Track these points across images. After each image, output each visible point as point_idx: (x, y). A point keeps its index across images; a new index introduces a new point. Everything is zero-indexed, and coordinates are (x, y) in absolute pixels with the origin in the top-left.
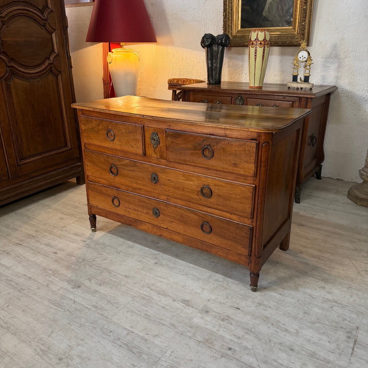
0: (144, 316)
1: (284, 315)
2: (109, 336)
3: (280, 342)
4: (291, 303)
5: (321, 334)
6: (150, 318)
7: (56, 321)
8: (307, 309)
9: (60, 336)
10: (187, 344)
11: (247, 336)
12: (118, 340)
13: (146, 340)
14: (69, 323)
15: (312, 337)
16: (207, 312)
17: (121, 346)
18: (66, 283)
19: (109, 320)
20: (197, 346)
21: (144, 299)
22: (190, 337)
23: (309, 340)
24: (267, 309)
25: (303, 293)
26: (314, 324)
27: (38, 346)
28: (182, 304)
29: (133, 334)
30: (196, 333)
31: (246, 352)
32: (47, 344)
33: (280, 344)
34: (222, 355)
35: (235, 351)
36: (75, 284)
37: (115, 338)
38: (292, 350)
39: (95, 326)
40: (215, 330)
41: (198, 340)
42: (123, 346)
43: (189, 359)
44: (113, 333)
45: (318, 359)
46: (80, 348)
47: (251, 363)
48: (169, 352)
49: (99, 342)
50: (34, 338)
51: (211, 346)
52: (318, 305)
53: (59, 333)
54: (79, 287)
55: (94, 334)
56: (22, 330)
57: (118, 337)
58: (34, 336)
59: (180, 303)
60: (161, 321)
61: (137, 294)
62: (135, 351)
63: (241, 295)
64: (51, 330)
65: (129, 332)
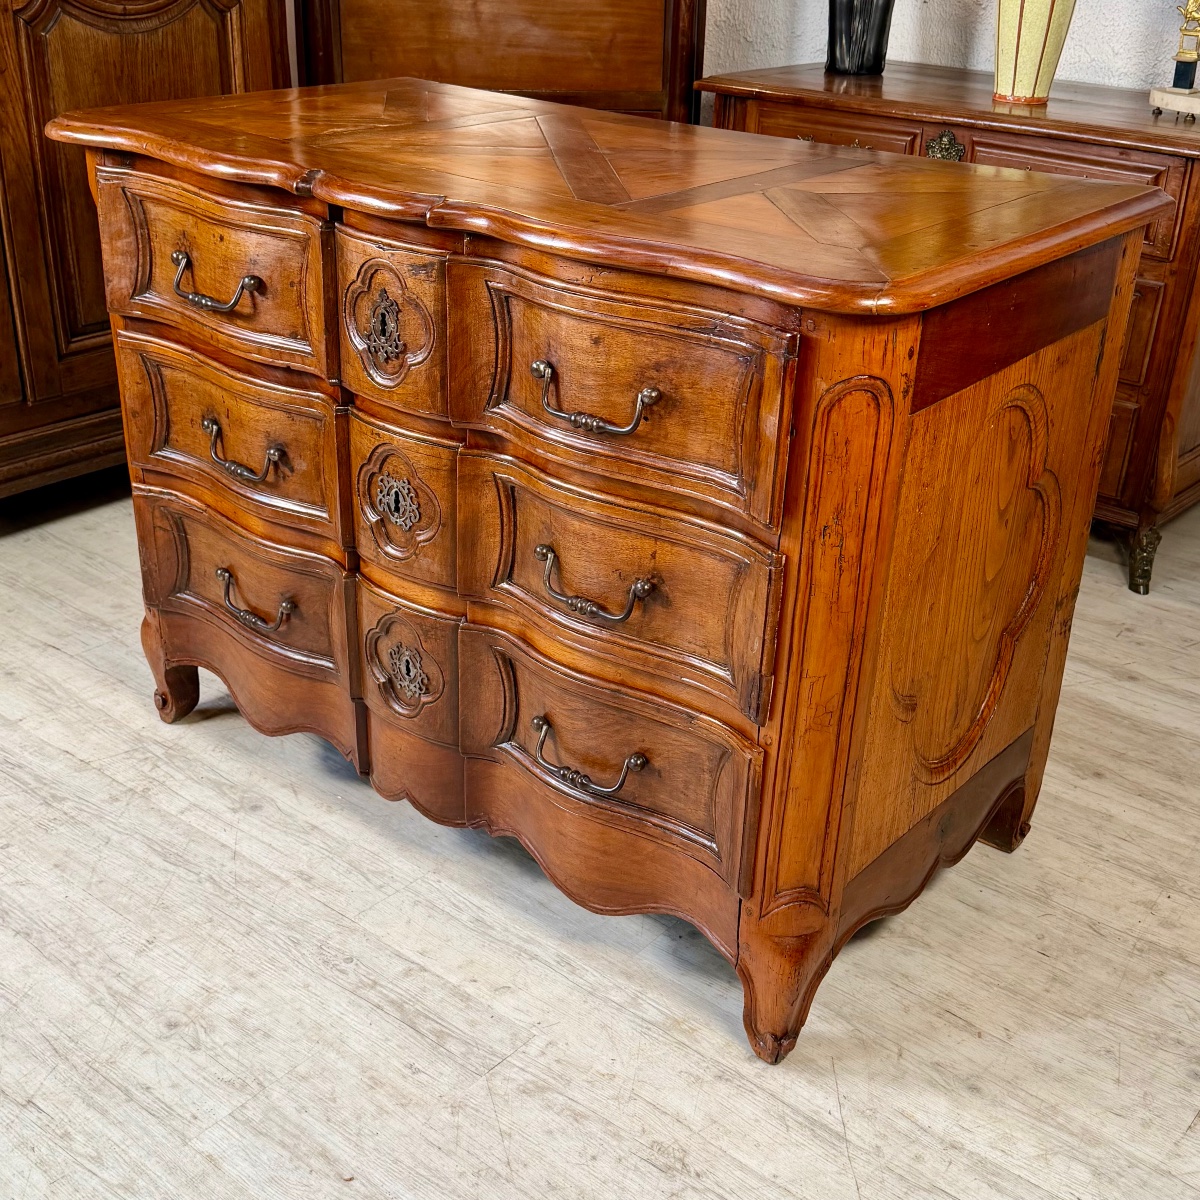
0: (471, 926)
1: (974, 975)
2: (342, 972)
3: (936, 1059)
4: (1010, 940)
5: (1097, 1054)
6: (490, 932)
7: (167, 907)
8: (1065, 968)
9: (177, 956)
10: (604, 1027)
12: (372, 987)
13: (466, 998)
14: (211, 920)
15: (1060, 1060)
17: (378, 1007)
19: (346, 923)
20: (638, 1035)
22: (620, 1007)
23: (1046, 1068)
24: (914, 949)
25: (1066, 913)
26: (1080, 1020)
27: (99, 979)
29: (426, 974)
30: (644, 997)
32: (132, 975)
34: (720, 1074)
37: (361, 981)
39: (298, 936)
41: (645, 1016)
42: (387, 1008)
43: (604, 1071)
44: (357, 964)
46: (239, 997)
47: (816, 1113)
48: (539, 1043)
49: (307, 986)
50: (90, 954)
51: (687, 1043)
52: (1111, 961)
53: (174, 946)
55: (294, 960)
56: (50, 925)
57: (372, 977)
58: (90, 948)
60: (528, 947)
62: (426, 1026)
64: (146, 935)
65: (413, 966)
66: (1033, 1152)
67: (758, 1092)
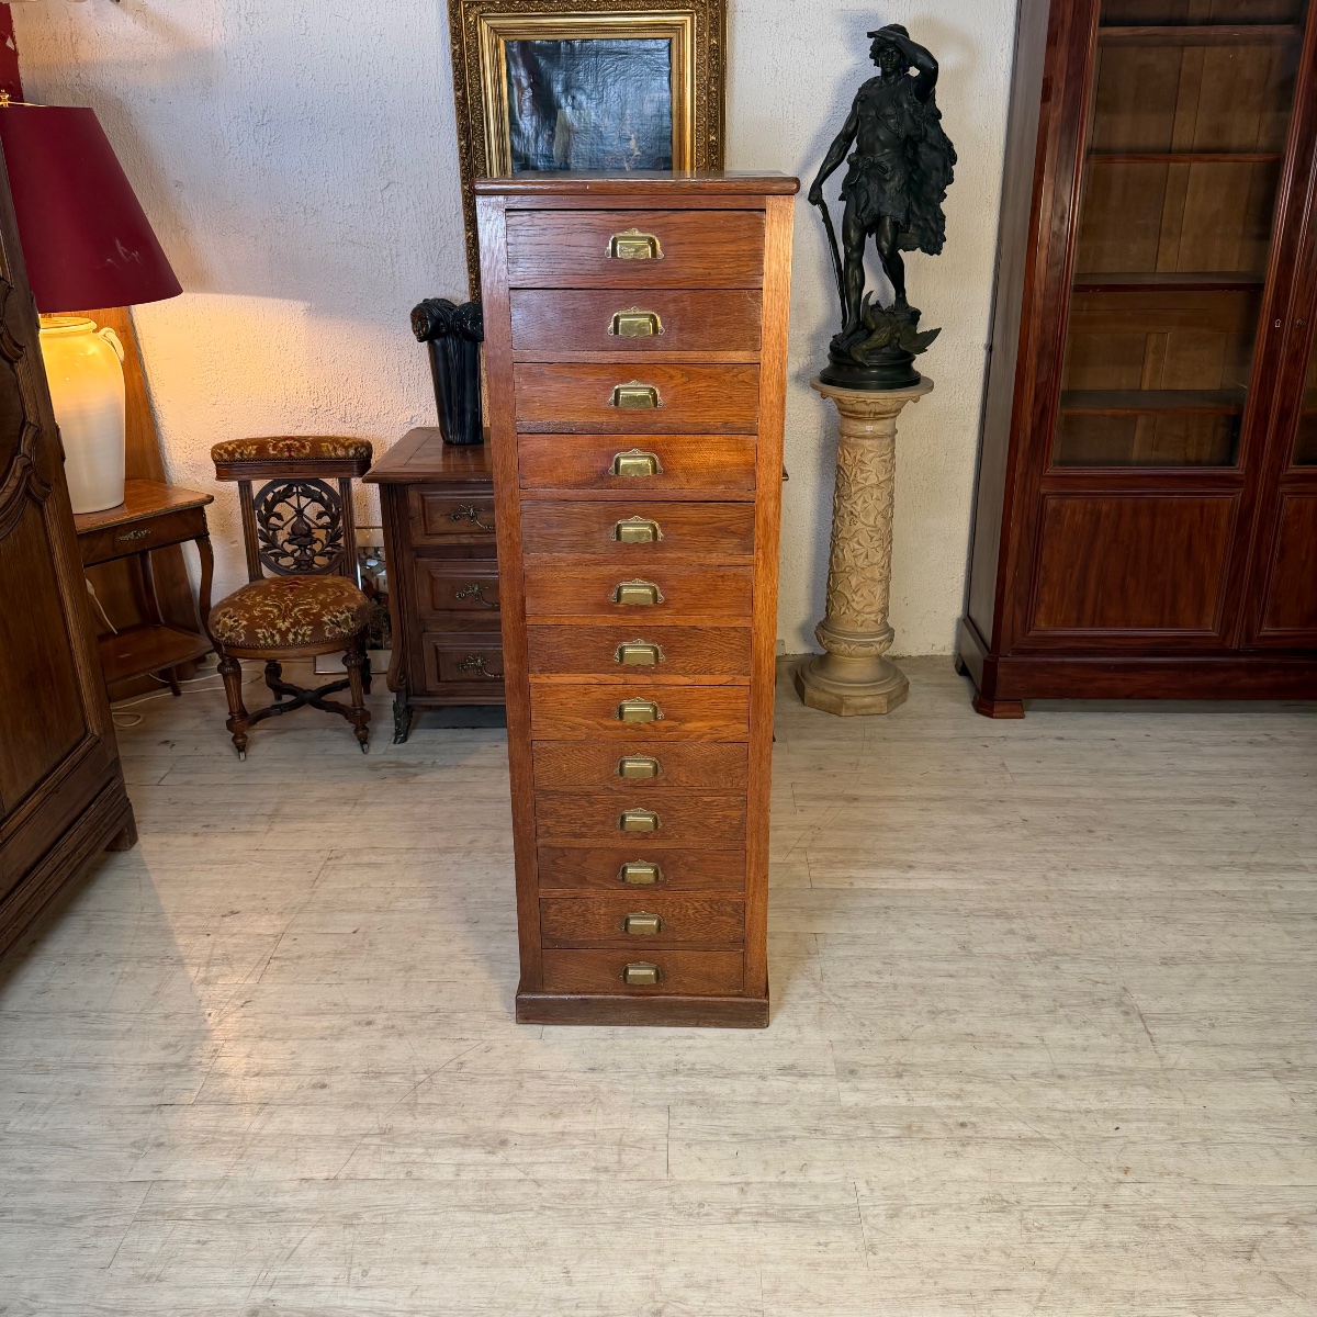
0: (735, 1140)
2: (707, 1215)
9: (597, 1270)
10: (880, 1155)
11: (970, 1087)
12: (738, 1213)
13: (793, 1185)
14: (585, 1234)
16: (852, 1072)
17: (756, 1221)
18: (459, 1150)
19: (668, 1183)
21: (692, 1103)
22: (873, 1138)
28: (788, 1078)
29: (753, 1185)
31: (993, 1118)
32: (587, 1300)
33: (1034, 1075)
35: (974, 1124)
36: (484, 1141)
37: (727, 1214)
38: (1061, 1077)
39: (652, 1210)
40: (903, 1101)
41: (891, 1135)
43: (912, 1179)
44: (709, 1205)
45: (1112, 1073)
46: (671, 1269)
49: (700, 1236)
51: (926, 1137)
53: (585, 1265)
54: (504, 1143)
55: (670, 1226)
57: (728, 1207)
59: (780, 1078)
60: (781, 1134)
61: (667, 1099)
62: (796, 1216)
63: (883, 1008)
64: (558, 1270)
65: (740, 1185)
66: (1116, 1093)
67: (987, 1141)
